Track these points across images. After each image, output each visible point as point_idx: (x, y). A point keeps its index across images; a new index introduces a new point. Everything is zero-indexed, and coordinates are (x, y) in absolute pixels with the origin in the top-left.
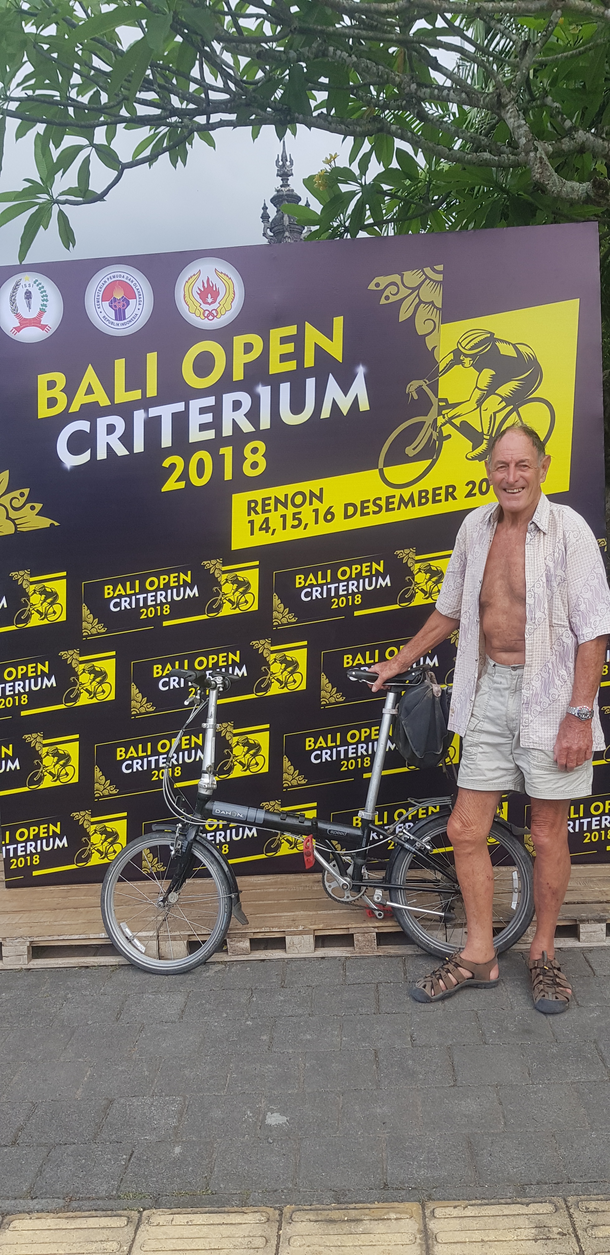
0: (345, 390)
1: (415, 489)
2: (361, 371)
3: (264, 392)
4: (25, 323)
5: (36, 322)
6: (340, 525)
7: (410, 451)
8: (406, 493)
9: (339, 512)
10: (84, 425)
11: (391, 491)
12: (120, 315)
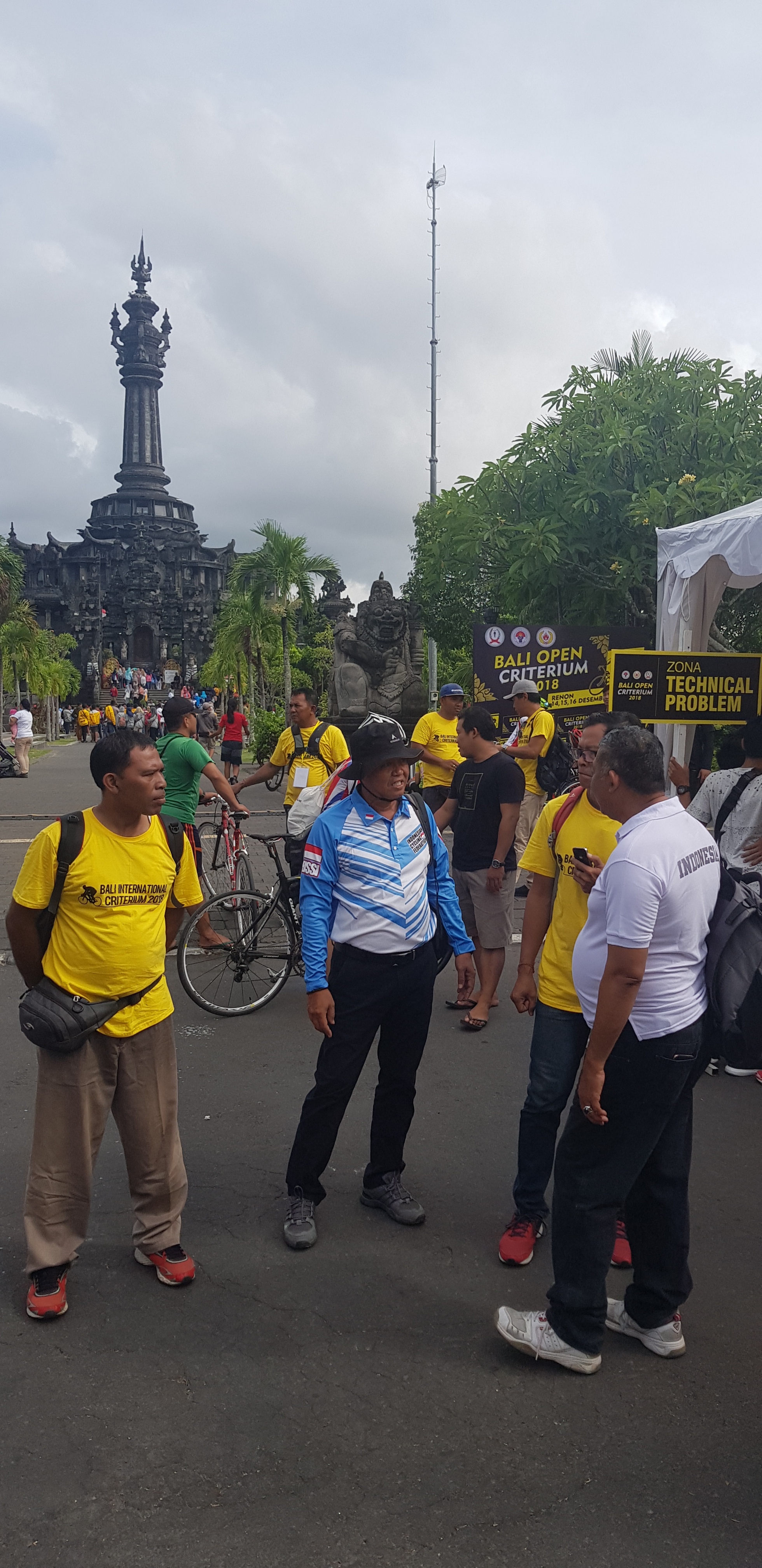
0: (581, 666)
1: (599, 696)
2: (586, 662)
3: (559, 666)
4: (493, 641)
5: (496, 641)
6: (577, 705)
7: (598, 685)
8: (596, 697)
9: (577, 700)
10: (508, 671)
11: (592, 696)
12: (521, 641)
